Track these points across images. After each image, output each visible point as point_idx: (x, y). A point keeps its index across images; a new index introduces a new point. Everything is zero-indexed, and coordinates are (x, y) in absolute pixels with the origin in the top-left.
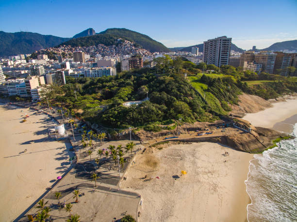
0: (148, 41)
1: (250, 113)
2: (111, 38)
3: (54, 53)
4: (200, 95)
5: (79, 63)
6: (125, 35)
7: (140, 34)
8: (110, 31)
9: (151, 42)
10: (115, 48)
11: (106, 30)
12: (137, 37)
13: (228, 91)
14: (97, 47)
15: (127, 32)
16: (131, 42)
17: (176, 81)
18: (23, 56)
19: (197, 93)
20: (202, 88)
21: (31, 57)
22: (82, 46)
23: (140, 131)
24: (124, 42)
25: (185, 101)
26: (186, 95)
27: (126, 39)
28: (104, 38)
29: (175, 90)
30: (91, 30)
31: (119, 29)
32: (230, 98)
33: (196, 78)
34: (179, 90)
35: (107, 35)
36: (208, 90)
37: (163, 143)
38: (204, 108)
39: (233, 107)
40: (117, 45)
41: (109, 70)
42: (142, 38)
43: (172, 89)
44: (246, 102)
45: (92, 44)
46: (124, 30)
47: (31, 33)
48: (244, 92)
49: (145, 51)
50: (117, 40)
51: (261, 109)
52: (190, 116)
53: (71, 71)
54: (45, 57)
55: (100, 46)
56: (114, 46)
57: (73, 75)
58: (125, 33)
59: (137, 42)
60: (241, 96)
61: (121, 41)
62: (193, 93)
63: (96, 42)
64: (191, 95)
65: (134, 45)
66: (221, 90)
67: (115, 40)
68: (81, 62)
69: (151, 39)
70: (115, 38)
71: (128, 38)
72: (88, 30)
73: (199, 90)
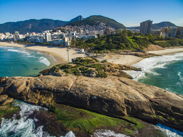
0: (114, 22)
1: (152, 51)
2: (93, 21)
3: (64, 30)
4: (131, 43)
5: (79, 33)
6: (101, 19)
7: (109, 18)
8: (92, 17)
9: (115, 23)
10: (95, 27)
11: (90, 17)
12: (108, 20)
13: (144, 43)
14: (85, 26)
15: (102, 18)
16: (104, 23)
17: (122, 38)
18: (49, 31)
19: (129, 42)
20: (132, 40)
21: (52, 31)
22: (77, 25)
23: (108, 51)
24: (100, 23)
25: (125, 44)
26: (125, 42)
27: (101, 22)
28: (89, 21)
29: (121, 40)
30: (80, 17)
31: (97, 16)
32: (144, 45)
33: (131, 37)
34: (123, 40)
35: (91, 20)
36: (135, 41)
37: (115, 54)
38: (131, 47)
39: (145, 48)
40: (96, 25)
41: (94, 36)
42: (111, 21)
43: (120, 40)
44: (152, 47)
45: (82, 25)
46: (100, 16)
47: (48, 19)
48: (152, 44)
49: (112, 29)
50: (96, 22)
51: (158, 50)
52: (125, 48)
53: (77, 37)
54: (60, 31)
55: (87, 26)
56: (95, 26)
57: (78, 38)
58: (100, 18)
59: (107, 23)
60: (150, 45)
61: (98, 23)
62: (128, 42)
63: (84, 24)
64: (127, 42)
65: (106, 25)
66: (141, 42)
67: (95, 22)
68: (80, 33)
69: (116, 22)
70: (95, 21)
71: (102, 21)
72: (79, 16)
73: (131, 41)
